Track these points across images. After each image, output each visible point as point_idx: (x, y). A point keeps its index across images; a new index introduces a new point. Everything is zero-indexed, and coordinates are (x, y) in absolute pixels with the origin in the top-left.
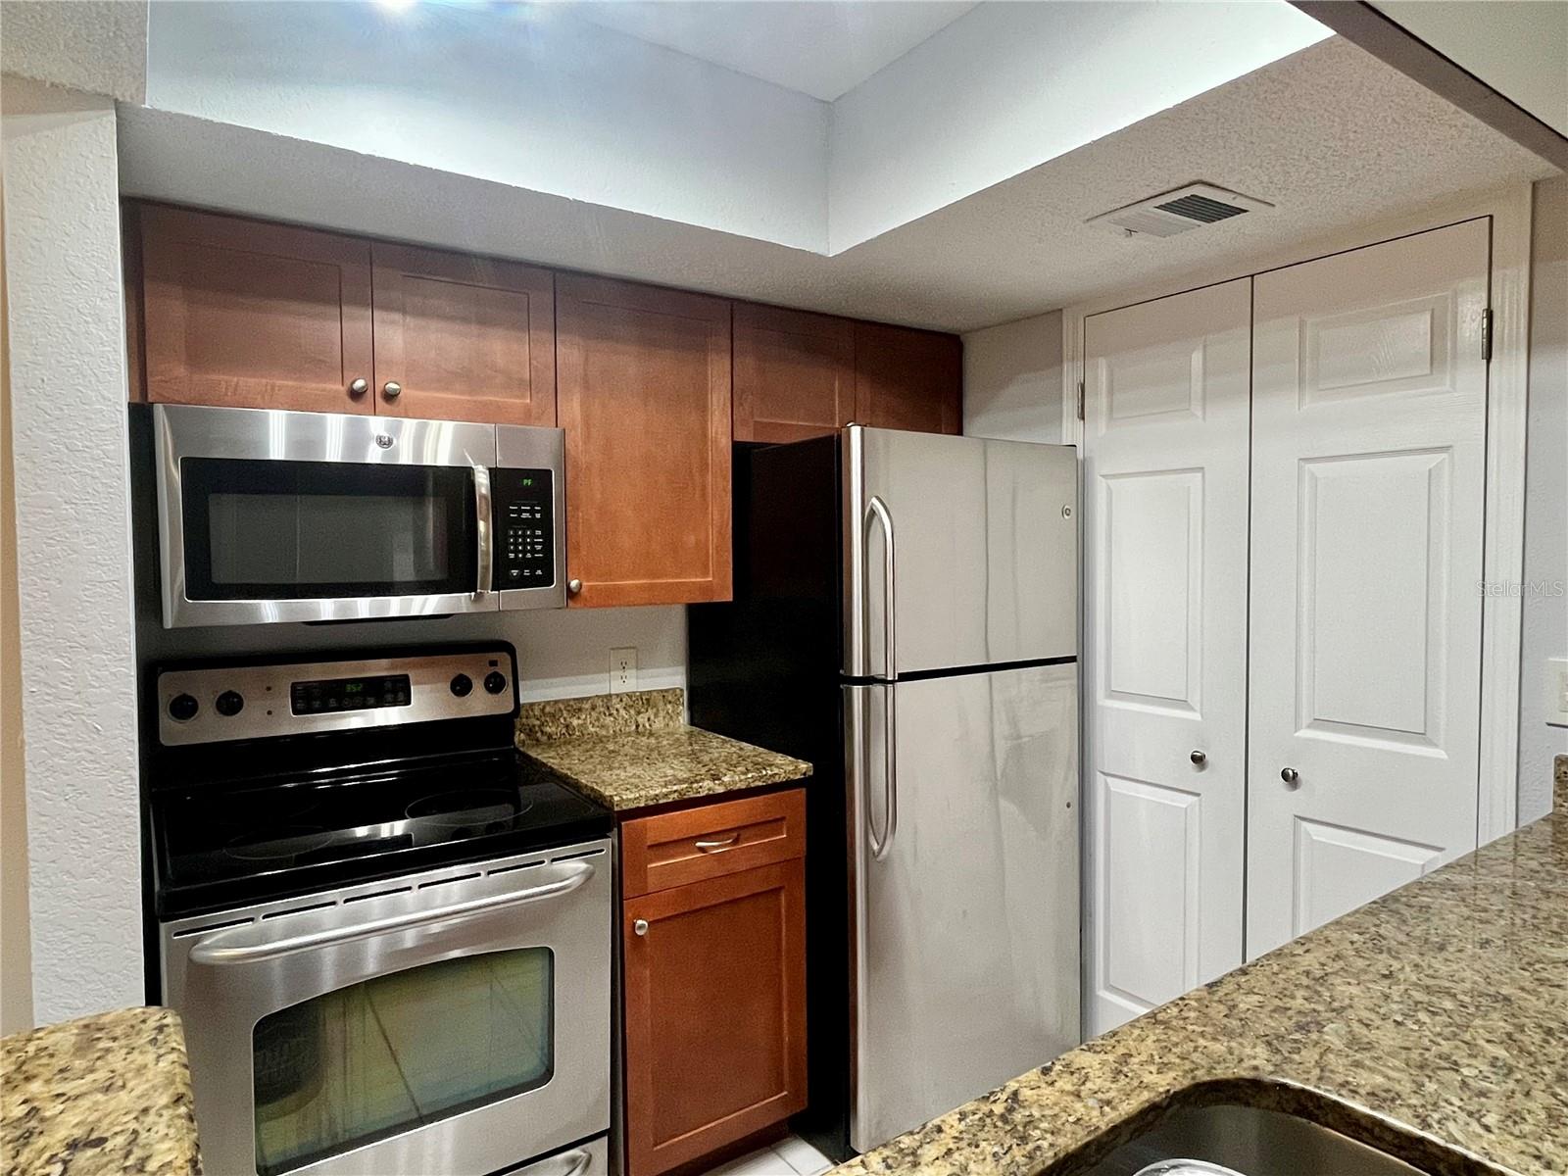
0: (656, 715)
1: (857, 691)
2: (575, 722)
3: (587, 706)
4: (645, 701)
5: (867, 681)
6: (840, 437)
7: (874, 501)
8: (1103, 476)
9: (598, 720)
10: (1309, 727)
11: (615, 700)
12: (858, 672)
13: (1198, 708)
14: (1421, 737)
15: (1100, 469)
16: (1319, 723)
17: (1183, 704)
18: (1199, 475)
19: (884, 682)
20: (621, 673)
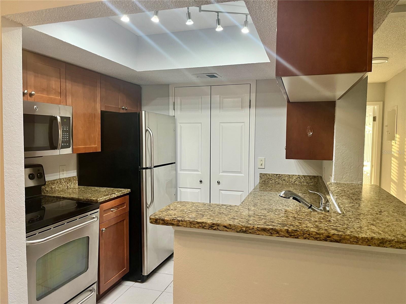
0: (72, 184)
1: (144, 170)
2: (53, 187)
3: (56, 182)
4: (69, 180)
5: (146, 168)
6: (139, 113)
7: (147, 128)
8: (180, 123)
9: (58, 186)
10: (222, 173)
11: (62, 180)
12: (144, 167)
13: (200, 171)
14: (240, 172)
15: (179, 121)
16: (224, 172)
17: (197, 171)
18: (200, 124)
19: (150, 168)
20: (62, 172)
